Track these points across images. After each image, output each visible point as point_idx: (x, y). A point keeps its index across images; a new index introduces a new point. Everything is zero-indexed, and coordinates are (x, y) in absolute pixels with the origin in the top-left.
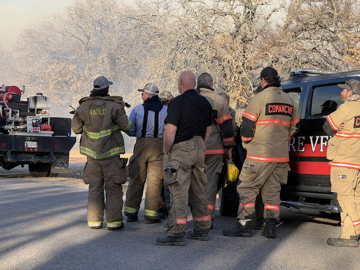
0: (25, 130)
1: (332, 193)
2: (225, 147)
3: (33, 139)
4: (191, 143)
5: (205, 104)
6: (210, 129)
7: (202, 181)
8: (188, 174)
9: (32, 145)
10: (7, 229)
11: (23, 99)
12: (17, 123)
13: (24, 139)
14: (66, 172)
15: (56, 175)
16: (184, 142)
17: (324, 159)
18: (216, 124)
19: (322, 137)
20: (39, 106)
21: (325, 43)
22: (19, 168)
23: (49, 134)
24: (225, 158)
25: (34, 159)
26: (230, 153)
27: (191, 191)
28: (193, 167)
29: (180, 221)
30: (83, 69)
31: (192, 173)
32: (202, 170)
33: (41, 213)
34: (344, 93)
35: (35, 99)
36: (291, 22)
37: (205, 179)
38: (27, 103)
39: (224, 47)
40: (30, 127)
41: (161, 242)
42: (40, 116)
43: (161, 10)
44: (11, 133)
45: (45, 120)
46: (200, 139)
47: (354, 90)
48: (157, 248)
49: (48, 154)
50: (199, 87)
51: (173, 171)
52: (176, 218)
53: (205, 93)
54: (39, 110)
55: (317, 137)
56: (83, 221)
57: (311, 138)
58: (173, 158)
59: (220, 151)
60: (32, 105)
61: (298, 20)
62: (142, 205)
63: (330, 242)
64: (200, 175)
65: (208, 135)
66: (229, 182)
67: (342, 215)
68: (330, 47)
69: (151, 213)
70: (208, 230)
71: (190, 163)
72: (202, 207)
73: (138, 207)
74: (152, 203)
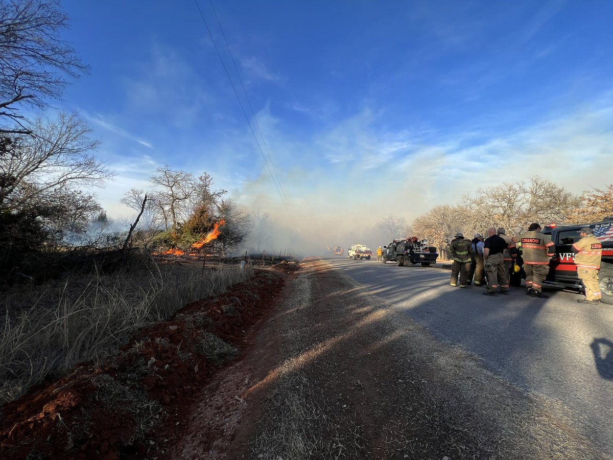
0: (420, 251)
1: (578, 279)
2: (512, 258)
3: (423, 254)
4: (497, 255)
5: (503, 240)
6: (505, 250)
7: (503, 270)
8: (496, 268)
9: (423, 256)
10: (420, 284)
11: (418, 241)
12: (417, 249)
13: (419, 254)
14: (435, 266)
15: (431, 267)
16: (494, 255)
17: (573, 264)
18: (508, 248)
19: (567, 254)
20: (424, 243)
21: (553, 215)
22: (418, 264)
23: (429, 252)
24: (513, 262)
25: (423, 261)
26: (515, 260)
27: (498, 274)
28: (498, 265)
29: (493, 286)
30: (437, 231)
31: (498, 267)
32: (503, 266)
33: (430, 279)
34: (582, 234)
35: (423, 241)
36: (532, 207)
37: (504, 270)
38: (420, 242)
39: (499, 219)
40: (421, 250)
41: (485, 294)
42: (425, 247)
43: (468, 208)
44: (415, 252)
45: (426, 248)
46: (501, 254)
47: (587, 232)
48: (483, 296)
49: (429, 259)
50: (498, 234)
51: (489, 266)
52: (492, 285)
53: (501, 236)
54: (424, 245)
55: (564, 254)
56: (448, 283)
57: (560, 254)
58: (488, 261)
59: (510, 259)
60: (422, 243)
61: (537, 206)
62: (473, 279)
63: (579, 301)
64: (502, 268)
65: (504, 252)
66: (515, 272)
67: (586, 290)
68: (556, 216)
69: (477, 282)
70: (508, 291)
71: (497, 264)
72: (504, 282)
73: (472, 280)
74: (478, 278)
